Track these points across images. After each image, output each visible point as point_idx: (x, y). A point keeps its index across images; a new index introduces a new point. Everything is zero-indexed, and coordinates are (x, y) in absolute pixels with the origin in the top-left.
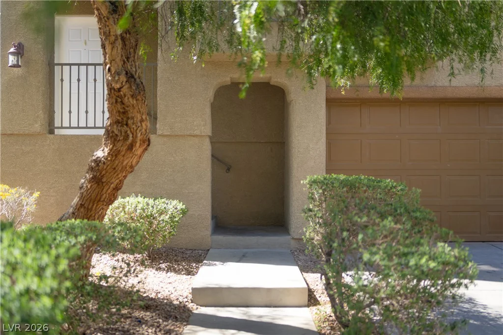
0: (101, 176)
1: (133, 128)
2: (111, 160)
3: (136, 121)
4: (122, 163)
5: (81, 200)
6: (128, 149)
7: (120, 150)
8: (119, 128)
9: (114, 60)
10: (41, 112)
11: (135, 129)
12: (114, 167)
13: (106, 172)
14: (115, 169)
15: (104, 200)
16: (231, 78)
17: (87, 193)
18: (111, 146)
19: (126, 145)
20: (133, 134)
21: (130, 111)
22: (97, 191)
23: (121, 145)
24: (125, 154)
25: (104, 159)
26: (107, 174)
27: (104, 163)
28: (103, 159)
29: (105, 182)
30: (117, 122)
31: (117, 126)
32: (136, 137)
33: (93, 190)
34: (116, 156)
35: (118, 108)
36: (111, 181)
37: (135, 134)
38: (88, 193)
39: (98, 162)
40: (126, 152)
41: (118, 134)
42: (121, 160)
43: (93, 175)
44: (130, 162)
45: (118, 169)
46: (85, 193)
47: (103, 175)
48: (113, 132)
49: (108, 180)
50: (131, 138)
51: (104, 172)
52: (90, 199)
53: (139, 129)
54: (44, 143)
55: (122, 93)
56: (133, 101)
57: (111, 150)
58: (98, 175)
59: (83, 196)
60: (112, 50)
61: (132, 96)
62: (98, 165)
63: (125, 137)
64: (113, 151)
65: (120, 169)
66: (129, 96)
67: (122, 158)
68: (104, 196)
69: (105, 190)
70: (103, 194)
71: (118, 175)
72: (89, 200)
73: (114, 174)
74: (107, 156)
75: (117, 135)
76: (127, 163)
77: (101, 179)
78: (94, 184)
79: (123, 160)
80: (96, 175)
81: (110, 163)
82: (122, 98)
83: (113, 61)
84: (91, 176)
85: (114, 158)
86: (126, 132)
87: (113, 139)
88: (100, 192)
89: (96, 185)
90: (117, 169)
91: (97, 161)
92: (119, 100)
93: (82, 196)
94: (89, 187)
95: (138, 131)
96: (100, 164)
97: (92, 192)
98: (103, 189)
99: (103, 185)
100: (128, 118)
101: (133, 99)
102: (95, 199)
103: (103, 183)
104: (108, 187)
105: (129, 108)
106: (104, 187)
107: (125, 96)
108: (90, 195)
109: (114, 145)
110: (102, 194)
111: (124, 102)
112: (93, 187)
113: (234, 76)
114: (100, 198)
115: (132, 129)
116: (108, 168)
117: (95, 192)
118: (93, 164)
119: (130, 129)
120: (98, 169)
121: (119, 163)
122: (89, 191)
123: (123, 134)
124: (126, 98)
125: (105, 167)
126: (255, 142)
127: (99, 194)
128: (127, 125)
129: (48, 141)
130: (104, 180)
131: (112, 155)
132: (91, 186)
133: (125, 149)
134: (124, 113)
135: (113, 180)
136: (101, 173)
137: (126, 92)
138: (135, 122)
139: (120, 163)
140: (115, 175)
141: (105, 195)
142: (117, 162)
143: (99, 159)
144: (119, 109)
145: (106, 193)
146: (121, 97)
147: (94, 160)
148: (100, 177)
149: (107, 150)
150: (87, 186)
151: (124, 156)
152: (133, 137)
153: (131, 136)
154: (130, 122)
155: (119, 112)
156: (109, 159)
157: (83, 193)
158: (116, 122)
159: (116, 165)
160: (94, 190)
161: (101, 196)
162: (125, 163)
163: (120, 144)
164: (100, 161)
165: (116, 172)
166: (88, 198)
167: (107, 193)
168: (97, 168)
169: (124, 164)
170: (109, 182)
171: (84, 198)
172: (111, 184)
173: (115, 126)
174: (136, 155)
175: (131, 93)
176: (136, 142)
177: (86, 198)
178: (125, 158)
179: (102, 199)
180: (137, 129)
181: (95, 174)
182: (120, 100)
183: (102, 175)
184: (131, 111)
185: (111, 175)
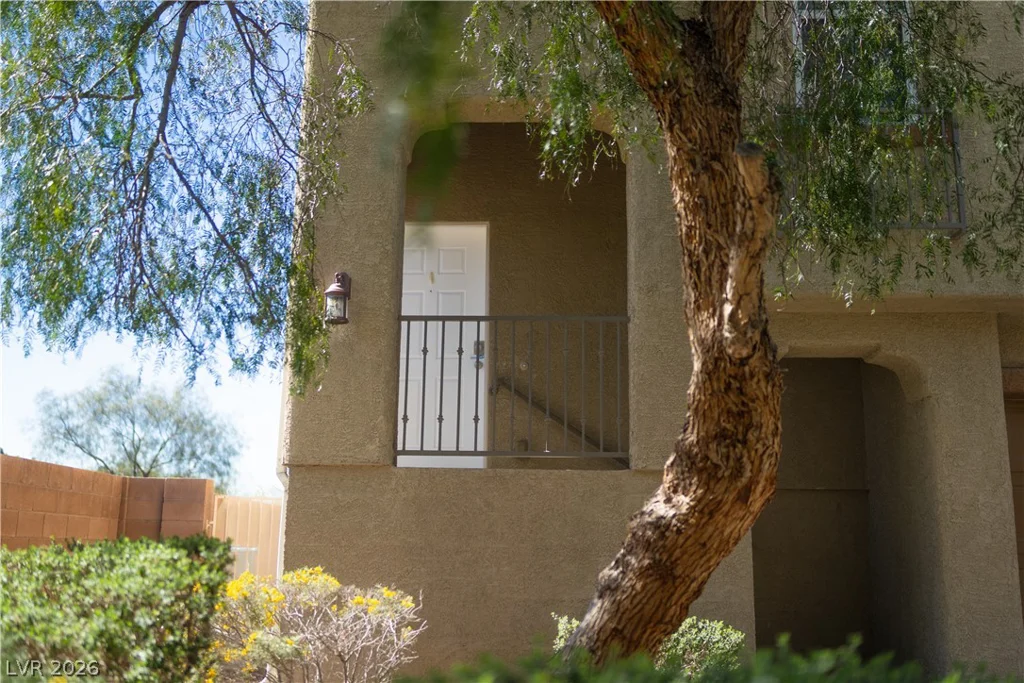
0: (672, 563)
1: (756, 451)
2: (697, 525)
3: (766, 433)
4: (722, 532)
5: (617, 619)
6: (738, 499)
7: (721, 501)
8: (724, 450)
9: (747, 294)
10: (382, 417)
11: (760, 451)
12: (702, 541)
13: (683, 553)
14: (704, 545)
15: (671, 621)
16: (790, 347)
17: (631, 603)
18: (700, 491)
19: (734, 490)
20: (752, 463)
21: (756, 410)
22: (657, 597)
23: (723, 489)
24: (729, 511)
25: (678, 520)
26: (685, 557)
27: (679, 531)
28: (674, 521)
29: (680, 576)
30: (721, 436)
31: (719, 445)
32: (760, 470)
33: (649, 595)
34: (711, 514)
35: (726, 404)
36: (692, 575)
37: (757, 463)
38: (635, 602)
39: (663, 529)
40: (732, 505)
41: (720, 463)
42: (720, 525)
43: (653, 559)
44: (737, 530)
45: (712, 545)
46: (627, 603)
47: (676, 560)
48: (706, 458)
49: (687, 573)
50: (748, 474)
51: (677, 553)
52: (639, 615)
53: (768, 452)
54: (385, 485)
55: (747, 369)
56: (766, 388)
57: (699, 501)
58: (665, 558)
59: (622, 610)
60: (750, 271)
61: (767, 376)
62: (662, 536)
63: (735, 472)
64: (703, 502)
65: (715, 546)
66: (761, 376)
67: (723, 520)
68: (671, 612)
69: (676, 595)
70: (671, 607)
71: (709, 560)
72: (636, 620)
73: (701, 557)
74: (684, 515)
75: (716, 466)
76: (731, 532)
77: (671, 570)
78: (651, 582)
79: (724, 525)
80: (661, 560)
81: (695, 532)
82: (745, 379)
83: (744, 297)
84: (646, 562)
85: (704, 520)
86: (739, 459)
87: (705, 476)
88: (664, 601)
89: (657, 584)
90: (708, 545)
91: (660, 525)
92: (735, 384)
93: (617, 611)
94: (639, 586)
95: (765, 457)
96: (667, 534)
97: (644, 601)
98: (672, 594)
99: (674, 583)
100: (748, 428)
101: (768, 382)
102: (651, 618)
103: (675, 578)
104: (684, 588)
105: (755, 405)
106: (676, 588)
107: (752, 376)
108: (639, 607)
109: (708, 488)
110: (668, 605)
111: (744, 390)
112: (649, 587)
113: (799, 345)
114: (663, 616)
115: (753, 453)
116: (689, 543)
117: (652, 602)
118: (649, 533)
119: (749, 452)
120: (664, 546)
121: (714, 531)
122: (639, 597)
123: (731, 463)
124: (755, 380)
125: (681, 540)
126: (801, 490)
127: (662, 606)
128: (745, 442)
129: (394, 483)
130: (679, 571)
131: (701, 512)
132: (643, 587)
133: (731, 498)
134: (741, 414)
135: (697, 573)
136: (670, 556)
137: (755, 367)
138: (763, 435)
139: (717, 532)
140: (705, 559)
141: (674, 607)
142: (710, 529)
143: (664, 522)
144: (731, 405)
145: (676, 604)
146: (742, 378)
147: (650, 523)
148: (668, 564)
149: (684, 501)
150: (633, 587)
151: (726, 515)
152: (751, 471)
153: (748, 467)
154: (752, 436)
155: (729, 412)
156: (692, 521)
157: (620, 602)
158: (716, 437)
159: (706, 536)
160: (652, 596)
161: (667, 610)
162: (728, 531)
163: (720, 488)
164: (668, 526)
165: (705, 554)
166: (636, 614)
167: (679, 603)
168: (661, 543)
169: (726, 534)
170: (688, 576)
171: (623, 613)
172: (692, 582)
173: (713, 446)
174: (751, 513)
175: (765, 369)
176: (758, 483)
177: (625, 616)
178: (730, 519)
179: (667, 619)
180: (764, 452)
181: (657, 556)
182: (738, 385)
183: (673, 559)
184: (759, 410)
185: (693, 558)
